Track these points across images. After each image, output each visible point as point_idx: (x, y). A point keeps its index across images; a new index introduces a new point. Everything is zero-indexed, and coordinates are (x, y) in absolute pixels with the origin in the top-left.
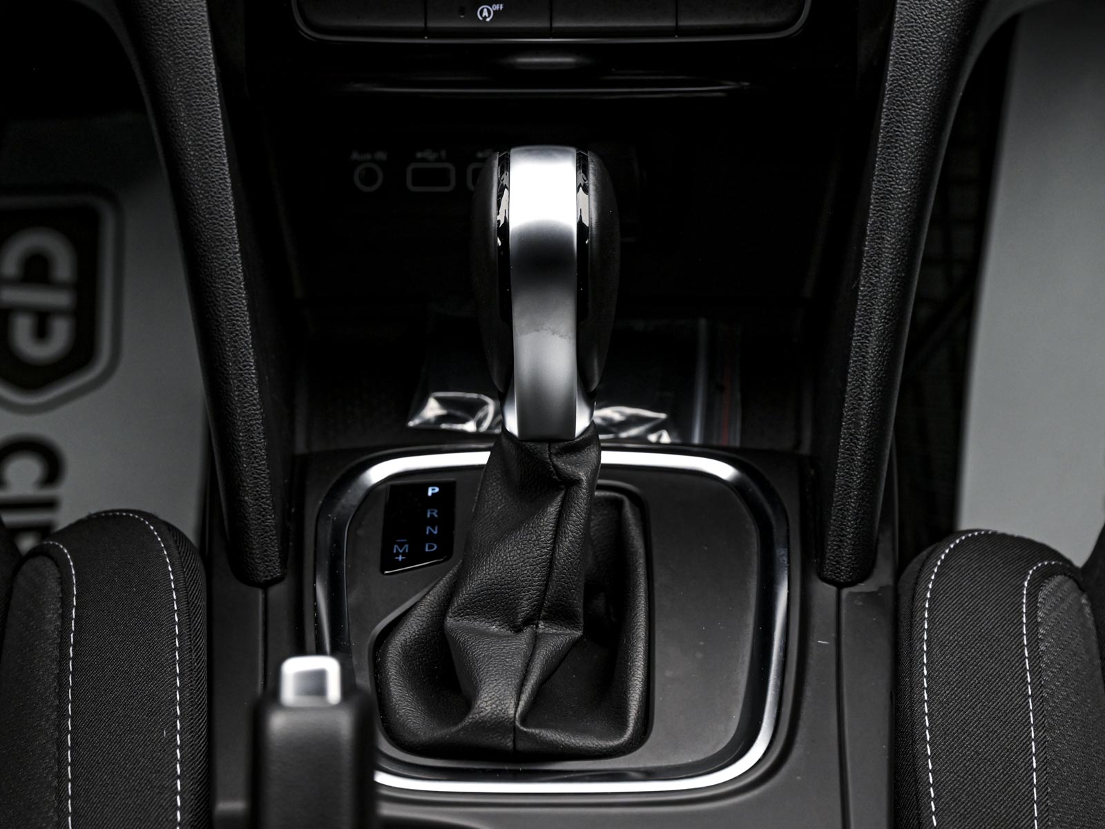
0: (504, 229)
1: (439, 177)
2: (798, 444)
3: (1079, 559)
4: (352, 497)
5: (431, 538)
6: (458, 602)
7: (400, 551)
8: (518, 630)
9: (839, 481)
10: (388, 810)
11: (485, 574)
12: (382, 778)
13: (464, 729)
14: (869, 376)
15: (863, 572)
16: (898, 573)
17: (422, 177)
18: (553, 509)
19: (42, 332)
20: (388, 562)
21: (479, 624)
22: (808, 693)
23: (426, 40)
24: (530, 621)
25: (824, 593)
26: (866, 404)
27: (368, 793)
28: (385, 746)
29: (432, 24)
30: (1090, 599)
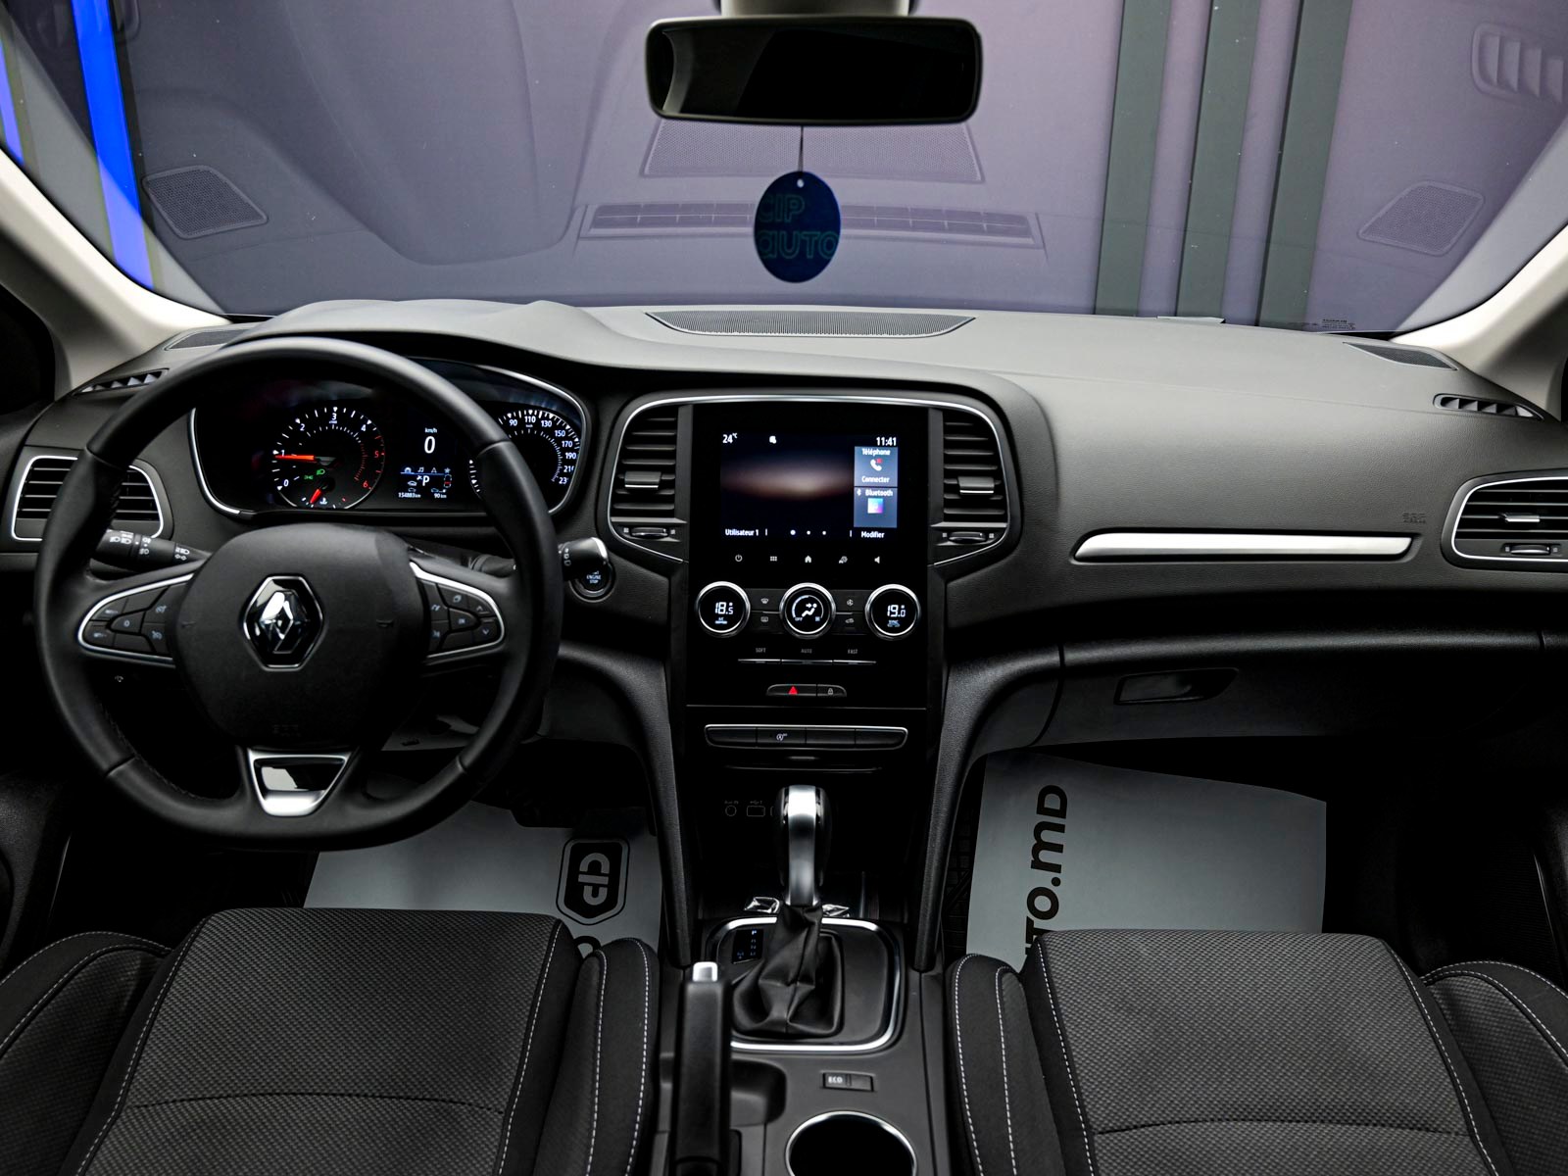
0: (786, 817)
1: (758, 811)
2: (903, 919)
3: (1018, 971)
4: (721, 934)
5: (753, 950)
6: (764, 974)
7: (740, 955)
8: (788, 985)
9: (920, 927)
10: (735, 1057)
11: (775, 962)
12: (734, 1044)
13: (767, 1024)
14: (932, 884)
15: (930, 966)
16: (945, 968)
17: (752, 811)
18: (804, 935)
19: (595, 894)
20: (735, 958)
21: (773, 983)
22: (909, 1013)
23: (756, 748)
24: (794, 981)
25: (914, 975)
26: (931, 897)
27: (727, 1049)
28: (734, 1033)
29: (759, 741)
30: (1023, 985)
